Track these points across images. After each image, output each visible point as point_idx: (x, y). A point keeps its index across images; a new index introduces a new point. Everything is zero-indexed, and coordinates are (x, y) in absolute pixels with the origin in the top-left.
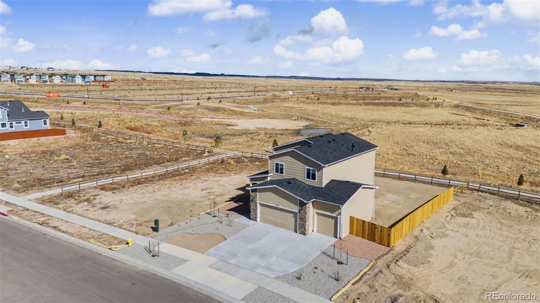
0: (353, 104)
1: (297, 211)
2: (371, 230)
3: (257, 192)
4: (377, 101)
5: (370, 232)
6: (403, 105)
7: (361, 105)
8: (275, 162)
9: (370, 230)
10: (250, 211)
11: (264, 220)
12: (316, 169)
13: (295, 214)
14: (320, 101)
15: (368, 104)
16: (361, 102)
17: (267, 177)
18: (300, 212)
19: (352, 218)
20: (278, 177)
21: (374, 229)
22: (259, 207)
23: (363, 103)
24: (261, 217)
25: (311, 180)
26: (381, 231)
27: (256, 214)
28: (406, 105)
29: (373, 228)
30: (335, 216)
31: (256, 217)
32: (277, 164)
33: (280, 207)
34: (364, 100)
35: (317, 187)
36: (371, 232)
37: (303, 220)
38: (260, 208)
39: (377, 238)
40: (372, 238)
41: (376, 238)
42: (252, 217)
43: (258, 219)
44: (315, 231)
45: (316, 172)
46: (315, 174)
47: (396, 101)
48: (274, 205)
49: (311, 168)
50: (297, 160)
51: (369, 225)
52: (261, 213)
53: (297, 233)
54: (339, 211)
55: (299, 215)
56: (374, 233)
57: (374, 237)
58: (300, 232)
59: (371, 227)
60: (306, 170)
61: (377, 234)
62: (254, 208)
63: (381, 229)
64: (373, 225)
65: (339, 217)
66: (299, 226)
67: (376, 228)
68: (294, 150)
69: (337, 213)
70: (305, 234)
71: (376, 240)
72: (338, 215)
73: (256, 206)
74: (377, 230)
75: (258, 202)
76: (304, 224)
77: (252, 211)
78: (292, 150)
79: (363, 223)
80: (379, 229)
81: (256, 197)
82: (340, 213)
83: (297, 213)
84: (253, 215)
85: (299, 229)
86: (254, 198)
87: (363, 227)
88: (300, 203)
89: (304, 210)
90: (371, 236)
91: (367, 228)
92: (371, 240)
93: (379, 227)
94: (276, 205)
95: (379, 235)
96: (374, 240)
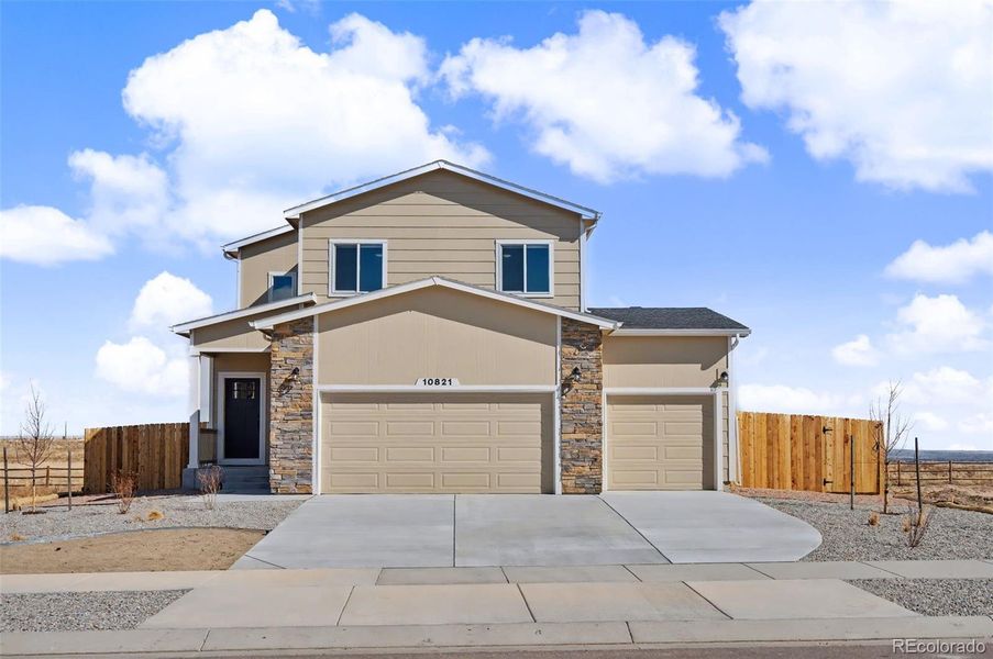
1: (552, 388)
2: (805, 444)
3: (311, 330)
9: (800, 446)
11: (353, 481)
12: (551, 243)
18: (566, 385)
21: (817, 436)
22: (319, 407)
24: (329, 471)
25: (527, 293)
26: (846, 439)
27: (307, 458)
29: (812, 435)
31: (306, 475)
32: (345, 254)
33: (457, 387)
36: (807, 456)
37: (587, 419)
38: (330, 419)
39: (829, 469)
40: (813, 477)
41: (829, 472)
42: (275, 476)
43: (319, 481)
48: (420, 387)
49: (526, 241)
51: (794, 428)
52: (331, 445)
53: (552, 492)
54: (720, 366)
55: (563, 406)
56: (818, 456)
57: (819, 473)
58: (570, 483)
59: (804, 434)
60: (500, 251)
61: (829, 455)
62: (293, 426)
63: (845, 431)
64: (814, 422)
65: (719, 391)
66: (563, 458)
67: (825, 430)
68: (443, 165)
69: (711, 374)
70: (596, 489)
71: (829, 479)
72: (715, 385)
73: (307, 413)
74: (828, 437)
75: (317, 388)
76: (593, 438)
77: (280, 443)
78: (435, 167)
79: (768, 429)
80: (837, 433)
81: (308, 361)
82: (724, 374)
83: (551, 394)
84: (287, 464)
85: (565, 469)
86: (295, 372)
87: (770, 443)
88: (567, 341)
89: (588, 375)
90: (804, 473)
91: (788, 443)
92: (805, 489)
93: (835, 426)
94: (430, 382)
95: (839, 459)
96: (820, 484)
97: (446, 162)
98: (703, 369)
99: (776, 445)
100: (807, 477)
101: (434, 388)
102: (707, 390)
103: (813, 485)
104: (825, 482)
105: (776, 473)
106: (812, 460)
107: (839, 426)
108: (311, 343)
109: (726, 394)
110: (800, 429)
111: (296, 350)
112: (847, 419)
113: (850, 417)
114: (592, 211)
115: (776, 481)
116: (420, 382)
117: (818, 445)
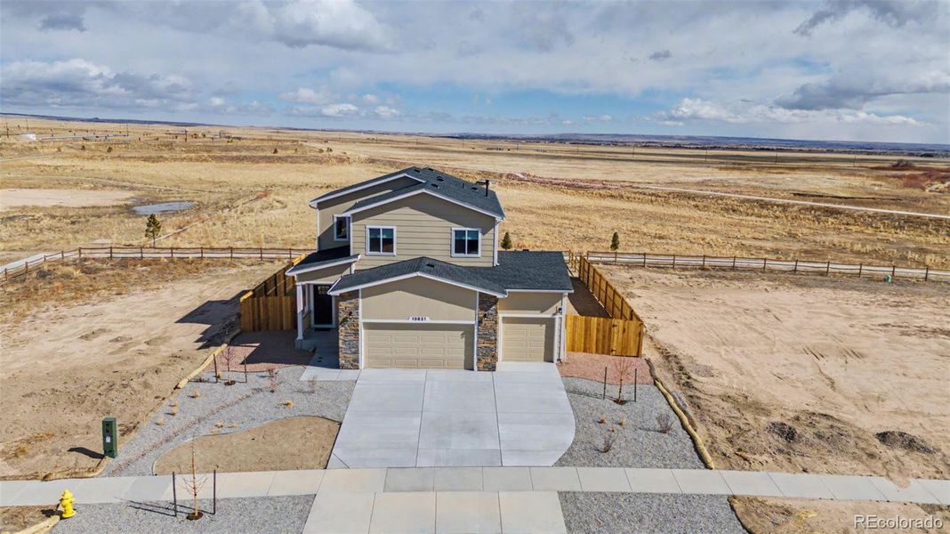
0: (191, 159)
1: (473, 322)
2: (604, 332)
3: (356, 297)
4: (235, 154)
5: (601, 337)
6: (280, 159)
7: (205, 160)
8: (368, 227)
9: (601, 333)
10: (338, 347)
11: (379, 362)
12: (479, 230)
13: (467, 331)
14: (114, 153)
15: (220, 159)
16: (206, 154)
17: (350, 264)
18: (480, 322)
20: (381, 259)
21: (610, 329)
22: (363, 332)
23: (211, 157)
24: (368, 357)
25: (467, 255)
26: (624, 331)
27: (356, 353)
28: (289, 160)
30: (549, 316)
31: (357, 360)
32: (374, 232)
33: (428, 321)
34: (209, 151)
35: (485, 268)
36: (604, 337)
37: (490, 337)
38: (368, 334)
39: (615, 344)
40: (606, 348)
41: (614, 346)
42: (342, 362)
43: (362, 363)
44: (500, 358)
45: (480, 235)
46: (477, 241)
47: (270, 154)
48: (411, 321)
49: (467, 229)
50: (431, 214)
51: (598, 324)
53: (473, 370)
54: (558, 305)
55: (478, 330)
56: (610, 338)
57: (609, 346)
58: (481, 366)
59: (604, 328)
60: (454, 234)
61: (615, 338)
62: (350, 338)
63: (624, 326)
64: (608, 322)
65: (557, 317)
66: (478, 355)
67: (614, 326)
68: (424, 191)
69: (554, 308)
70: (493, 369)
71: (614, 348)
72: (555, 314)
73: (356, 333)
74: (615, 329)
75: (361, 321)
76: (492, 346)
77: (344, 346)
79: (586, 324)
80: (620, 328)
81: (357, 309)
82: (560, 309)
83: (473, 325)
84: (347, 356)
85: (479, 360)
86: (350, 314)
87: (586, 331)
88: (481, 301)
89: (491, 317)
90: (602, 345)
91: (595, 331)
92: (602, 353)
93: (619, 324)
94: (415, 319)
95: (620, 339)
96: (609, 352)
99: (589, 332)
100: (603, 348)
101: (417, 322)
102: (551, 316)
103: (606, 351)
104: (612, 350)
105: (588, 345)
106: (607, 340)
107: (621, 324)
108: (358, 303)
109: (561, 318)
110: (602, 325)
111: (350, 303)
115: (588, 349)
116: (411, 318)
117: (610, 332)
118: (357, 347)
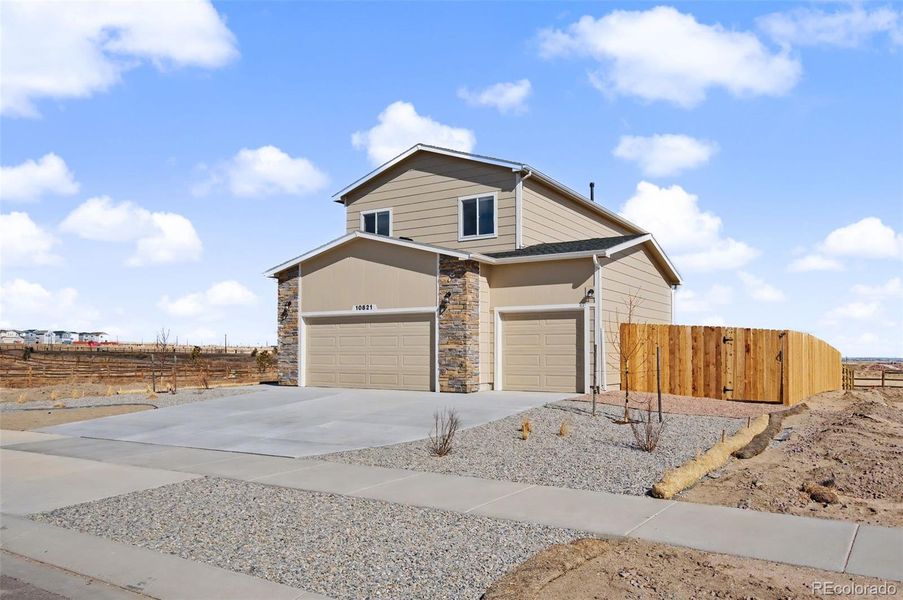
1: (433, 308)
2: (706, 354)
3: (296, 276)
5: (701, 365)
8: (363, 213)
9: (701, 355)
11: (323, 378)
12: (495, 194)
18: (443, 306)
19: (626, 330)
21: (718, 346)
22: (303, 328)
24: (310, 370)
25: (479, 236)
26: (747, 350)
27: (295, 361)
29: (712, 345)
30: (574, 306)
31: (295, 373)
32: (370, 220)
33: (375, 310)
36: (707, 365)
37: (456, 333)
38: (310, 335)
39: (730, 378)
40: (713, 385)
41: (728, 379)
43: (302, 377)
44: (499, 386)
48: (354, 312)
49: (478, 196)
51: (695, 339)
52: (311, 353)
53: (434, 391)
54: (587, 285)
55: (441, 322)
56: (718, 364)
57: (718, 381)
58: (445, 384)
59: (705, 344)
60: (461, 205)
61: (730, 364)
63: (746, 341)
64: (714, 334)
65: (587, 307)
66: (440, 364)
67: (725, 340)
68: (420, 148)
69: (581, 291)
70: (463, 389)
71: (729, 387)
72: (584, 301)
73: (296, 332)
74: (728, 348)
75: (300, 315)
76: (460, 348)
78: (415, 150)
79: (671, 339)
80: (739, 343)
81: (295, 296)
82: (591, 291)
83: (434, 314)
84: (286, 366)
85: (442, 372)
86: (289, 304)
87: (672, 353)
88: (444, 272)
89: (457, 297)
90: (705, 380)
91: (690, 352)
92: (706, 396)
93: (735, 336)
94: (359, 308)
95: (740, 368)
96: (720, 392)
97: (422, 145)
98: (574, 287)
99: (677, 355)
100: (707, 385)
101: (362, 312)
102: (577, 306)
103: (713, 393)
104: (725, 390)
105: (677, 381)
106: (712, 369)
107: (741, 337)
108: (297, 285)
109: (593, 309)
110: (701, 340)
111: (289, 289)
112: (748, 330)
113: (752, 327)
114: (519, 164)
115: (678, 387)
116: (355, 308)
117: (718, 353)
118: (295, 354)
